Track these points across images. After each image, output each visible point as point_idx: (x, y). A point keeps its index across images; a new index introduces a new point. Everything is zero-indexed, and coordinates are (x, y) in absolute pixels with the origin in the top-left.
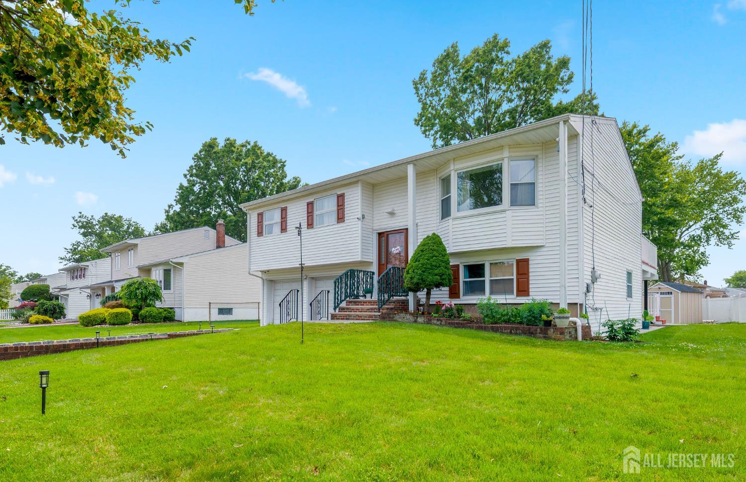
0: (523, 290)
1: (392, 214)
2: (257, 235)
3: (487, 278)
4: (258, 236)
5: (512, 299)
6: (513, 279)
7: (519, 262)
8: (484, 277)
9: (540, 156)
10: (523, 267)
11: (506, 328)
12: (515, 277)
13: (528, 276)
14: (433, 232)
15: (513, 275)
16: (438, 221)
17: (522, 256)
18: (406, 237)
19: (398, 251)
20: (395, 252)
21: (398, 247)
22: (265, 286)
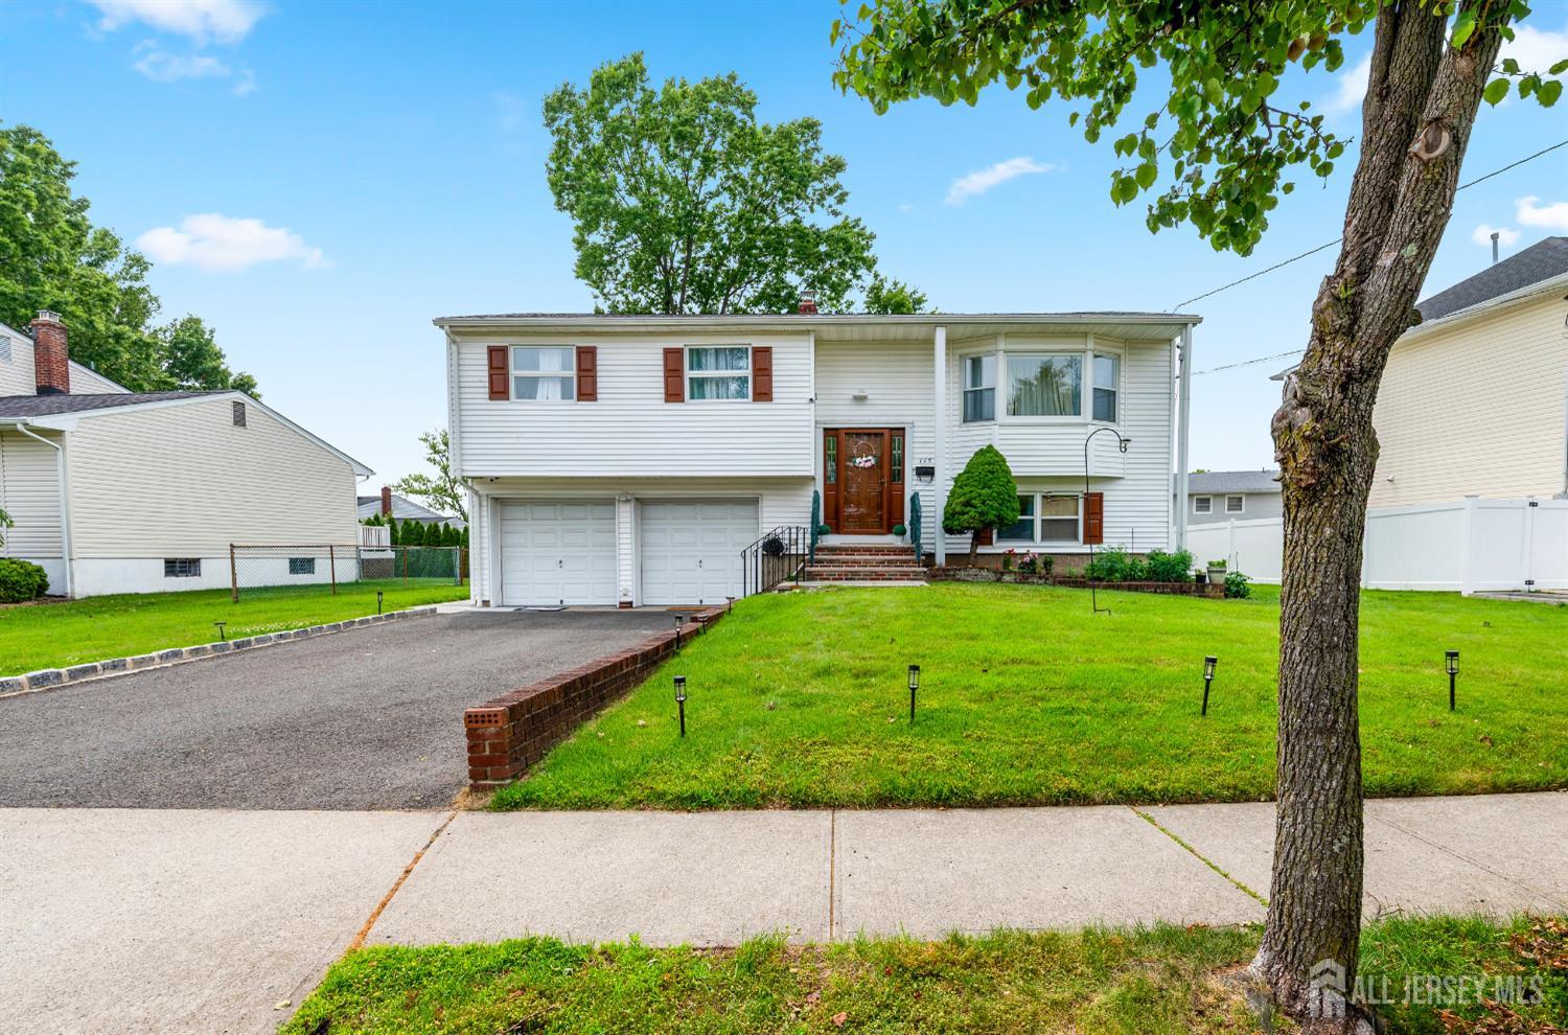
0: (1094, 534)
1: (860, 399)
2: (487, 396)
3: (1038, 516)
4: (491, 399)
5: (1078, 547)
6: (1077, 520)
7: (1088, 497)
8: (1032, 515)
9: (1123, 357)
10: (1094, 505)
11: (1148, 587)
12: (1081, 517)
13: (1102, 516)
14: (988, 443)
15: (1077, 514)
16: (957, 423)
17: (1093, 489)
18: (889, 441)
19: (868, 464)
20: (861, 465)
21: (870, 458)
22: (484, 509)
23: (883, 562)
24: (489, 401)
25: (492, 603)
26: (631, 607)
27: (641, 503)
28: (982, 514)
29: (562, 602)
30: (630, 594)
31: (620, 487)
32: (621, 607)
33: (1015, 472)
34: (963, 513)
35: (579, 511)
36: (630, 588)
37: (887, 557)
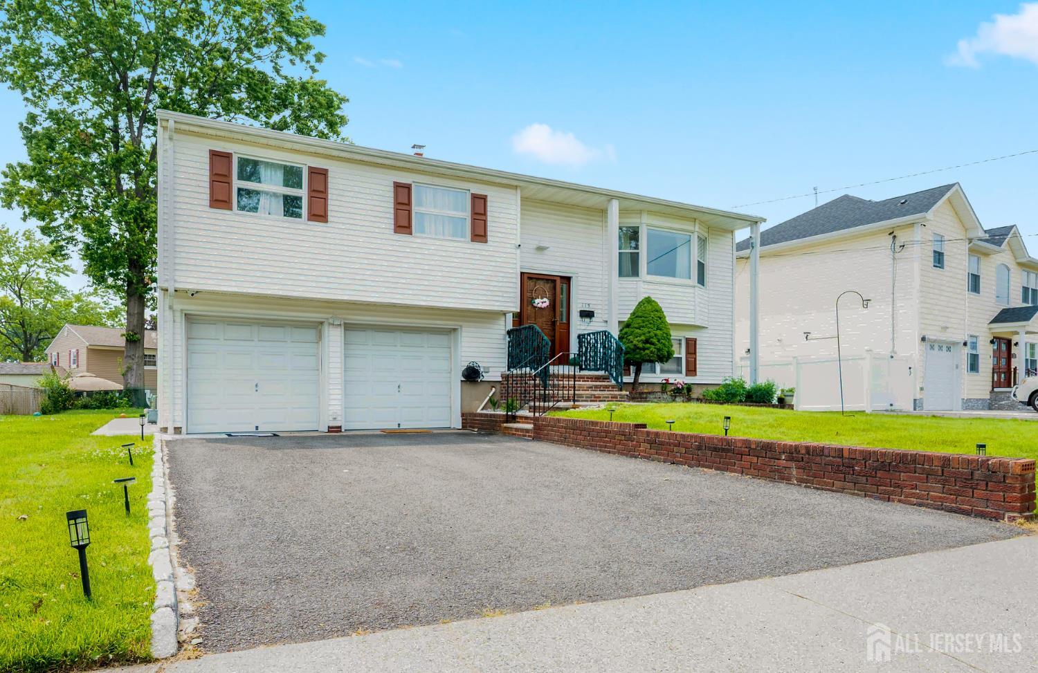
0: (692, 369)
1: (541, 249)
4: (209, 206)
5: (682, 378)
6: (682, 358)
7: (689, 340)
9: (707, 239)
10: (692, 347)
13: (696, 356)
15: (683, 354)
17: (691, 335)
18: (559, 285)
19: (545, 305)
20: (539, 306)
21: (545, 300)
22: (178, 325)
23: (591, 387)
24: (207, 209)
25: (184, 430)
26: (341, 431)
27: (349, 327)
28: (659, 350)
29: (257, 428)
30: (339, 418)
31: (331, 310)
32: (329, 431)
33: (669, 320)
34: (644, 349)
35: (278, 333)
36: (339, 413)
37: (594, 383)
